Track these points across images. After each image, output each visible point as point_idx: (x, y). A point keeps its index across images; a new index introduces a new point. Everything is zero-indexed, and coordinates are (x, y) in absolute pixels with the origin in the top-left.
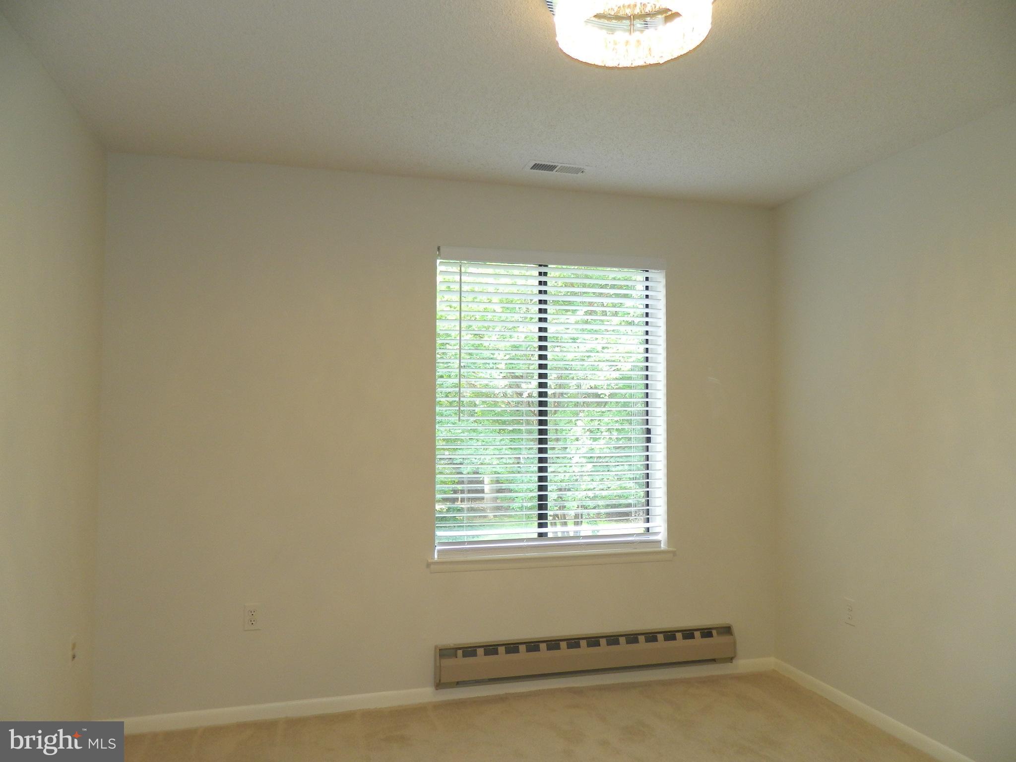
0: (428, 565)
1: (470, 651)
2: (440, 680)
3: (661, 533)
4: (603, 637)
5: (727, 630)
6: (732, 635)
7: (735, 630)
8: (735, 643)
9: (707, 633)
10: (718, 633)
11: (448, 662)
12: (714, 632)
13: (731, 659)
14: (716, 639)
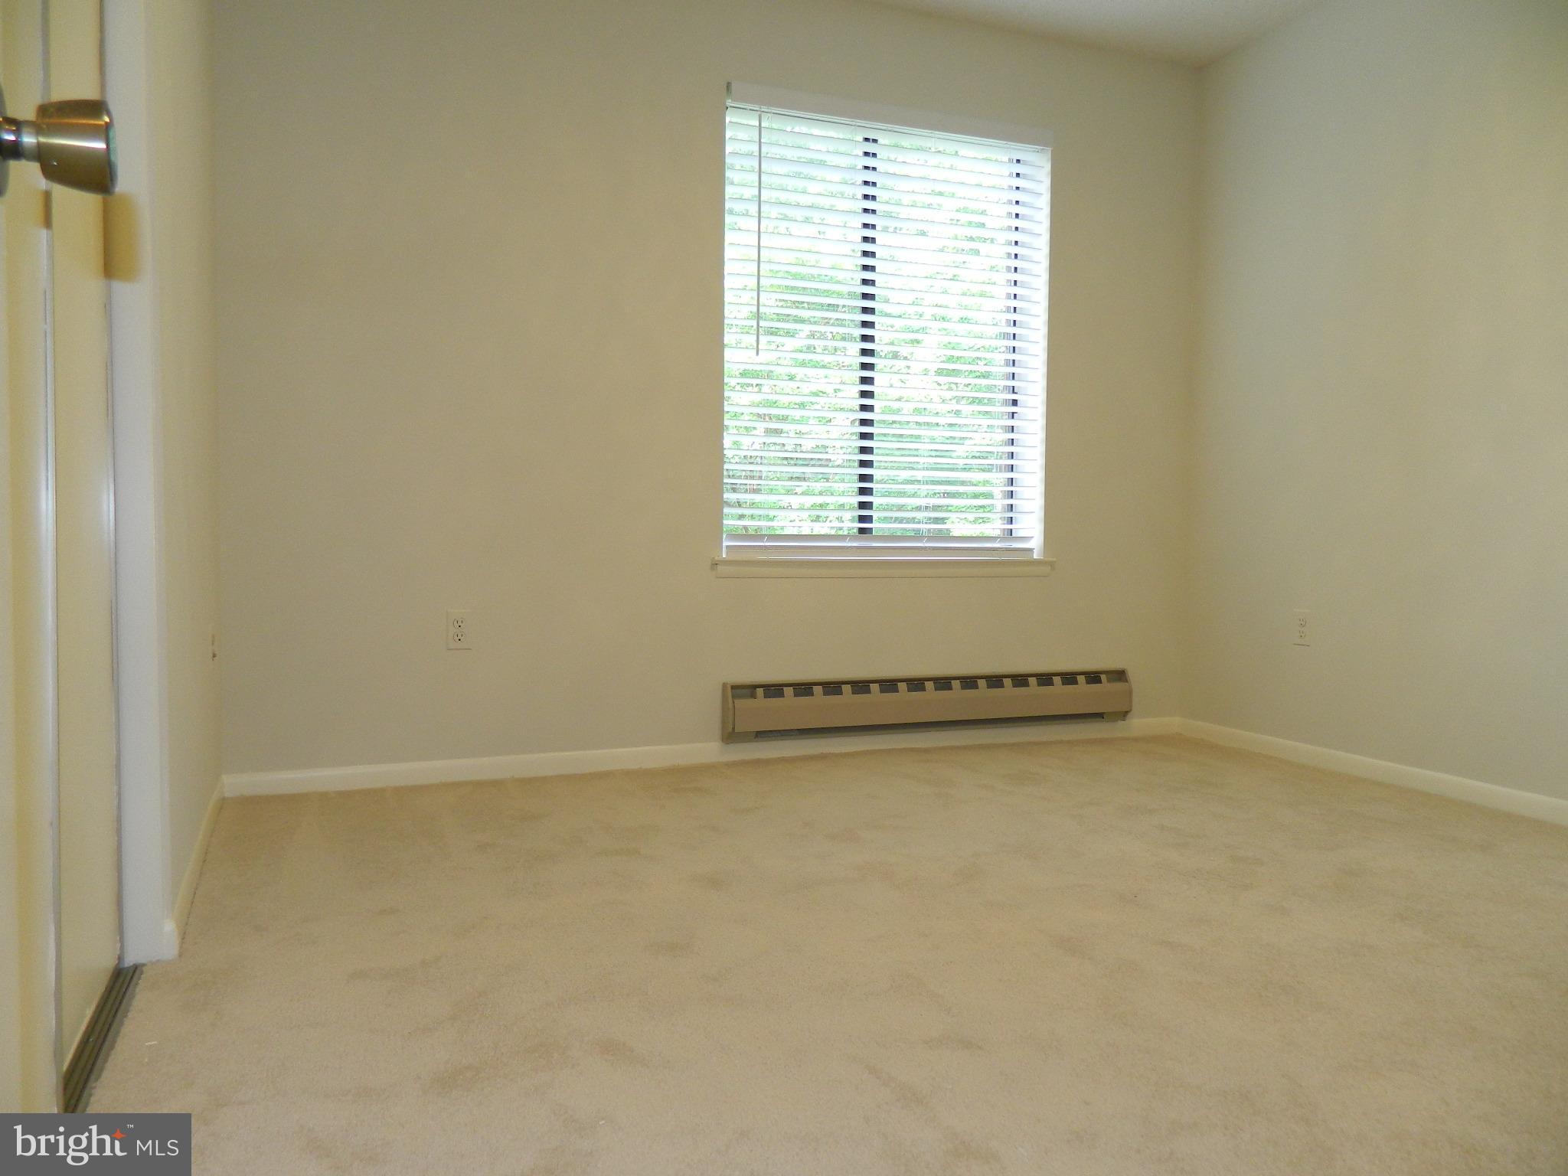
0: (715, 565)
1: (774, 690)
2: (734, 729)
3: (1033, 539)
4: (955, 678)
5: (1120, 675)
6: (1127, 682)
7: (1130, 674)
8: (1130, 693)
9: (1093, 677)
10: (1109, 681)
11: (744, 704)
12: (1103, 677)
13: (1124, 715)
14: (1106, 686)
